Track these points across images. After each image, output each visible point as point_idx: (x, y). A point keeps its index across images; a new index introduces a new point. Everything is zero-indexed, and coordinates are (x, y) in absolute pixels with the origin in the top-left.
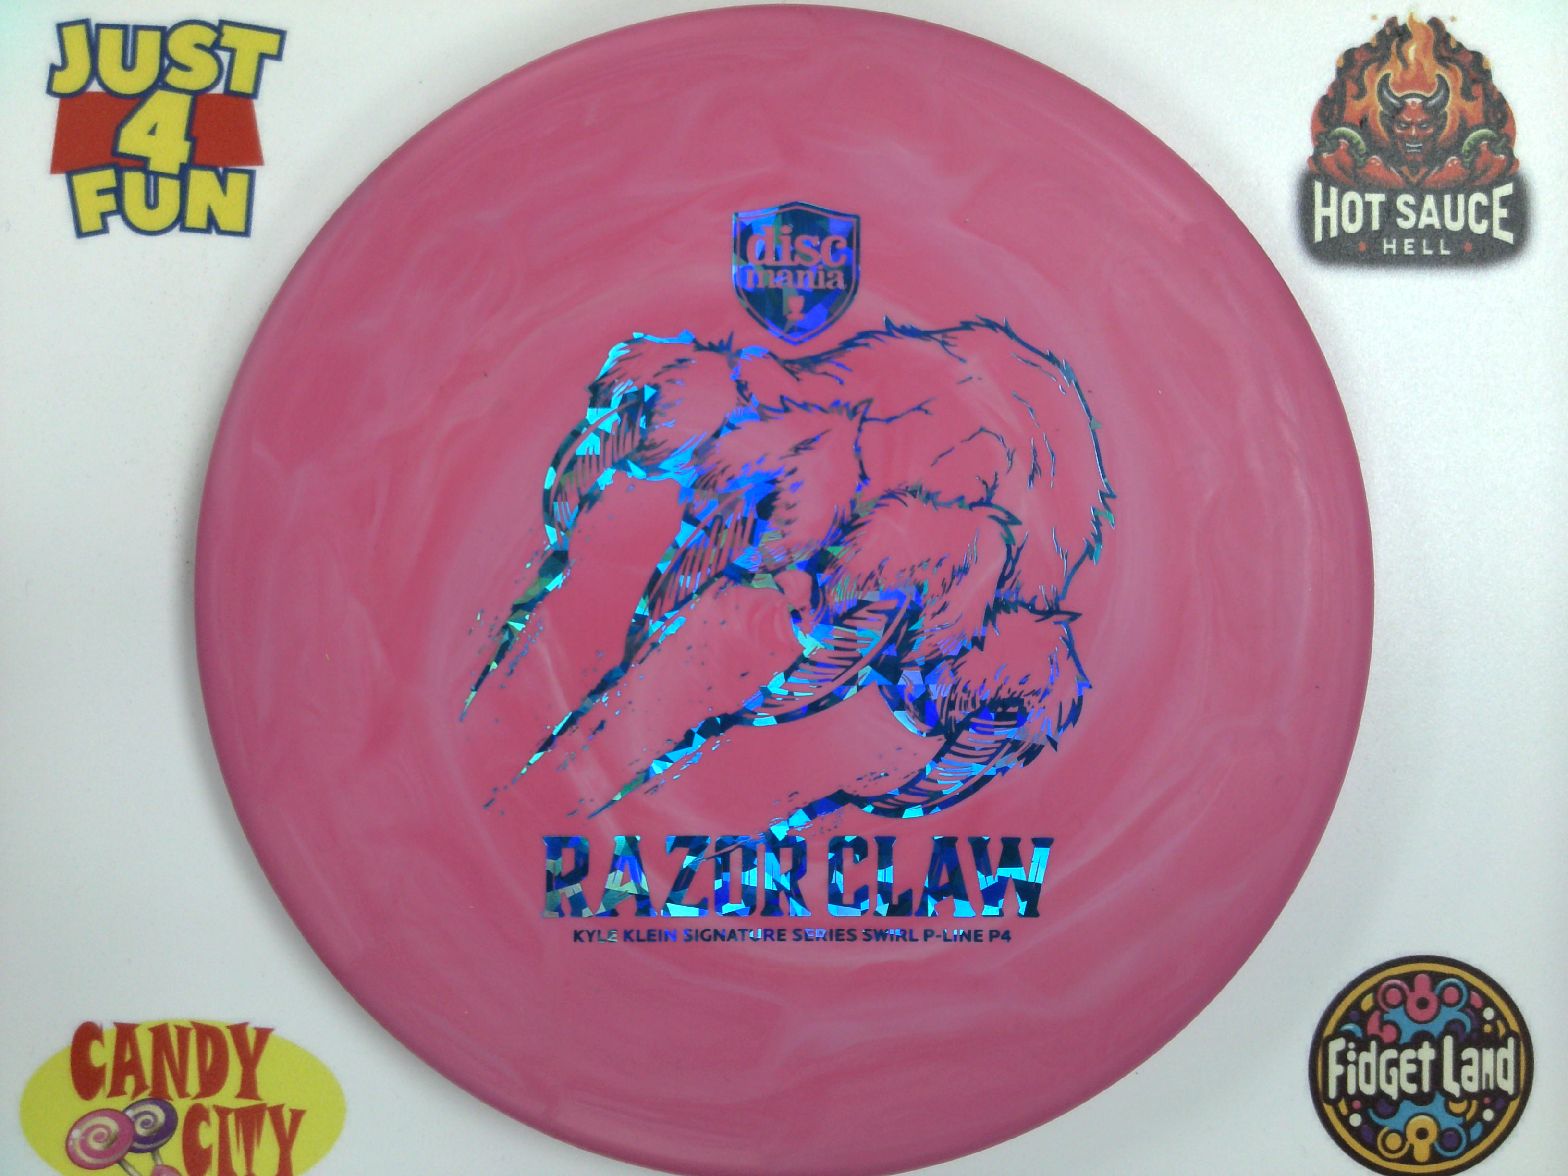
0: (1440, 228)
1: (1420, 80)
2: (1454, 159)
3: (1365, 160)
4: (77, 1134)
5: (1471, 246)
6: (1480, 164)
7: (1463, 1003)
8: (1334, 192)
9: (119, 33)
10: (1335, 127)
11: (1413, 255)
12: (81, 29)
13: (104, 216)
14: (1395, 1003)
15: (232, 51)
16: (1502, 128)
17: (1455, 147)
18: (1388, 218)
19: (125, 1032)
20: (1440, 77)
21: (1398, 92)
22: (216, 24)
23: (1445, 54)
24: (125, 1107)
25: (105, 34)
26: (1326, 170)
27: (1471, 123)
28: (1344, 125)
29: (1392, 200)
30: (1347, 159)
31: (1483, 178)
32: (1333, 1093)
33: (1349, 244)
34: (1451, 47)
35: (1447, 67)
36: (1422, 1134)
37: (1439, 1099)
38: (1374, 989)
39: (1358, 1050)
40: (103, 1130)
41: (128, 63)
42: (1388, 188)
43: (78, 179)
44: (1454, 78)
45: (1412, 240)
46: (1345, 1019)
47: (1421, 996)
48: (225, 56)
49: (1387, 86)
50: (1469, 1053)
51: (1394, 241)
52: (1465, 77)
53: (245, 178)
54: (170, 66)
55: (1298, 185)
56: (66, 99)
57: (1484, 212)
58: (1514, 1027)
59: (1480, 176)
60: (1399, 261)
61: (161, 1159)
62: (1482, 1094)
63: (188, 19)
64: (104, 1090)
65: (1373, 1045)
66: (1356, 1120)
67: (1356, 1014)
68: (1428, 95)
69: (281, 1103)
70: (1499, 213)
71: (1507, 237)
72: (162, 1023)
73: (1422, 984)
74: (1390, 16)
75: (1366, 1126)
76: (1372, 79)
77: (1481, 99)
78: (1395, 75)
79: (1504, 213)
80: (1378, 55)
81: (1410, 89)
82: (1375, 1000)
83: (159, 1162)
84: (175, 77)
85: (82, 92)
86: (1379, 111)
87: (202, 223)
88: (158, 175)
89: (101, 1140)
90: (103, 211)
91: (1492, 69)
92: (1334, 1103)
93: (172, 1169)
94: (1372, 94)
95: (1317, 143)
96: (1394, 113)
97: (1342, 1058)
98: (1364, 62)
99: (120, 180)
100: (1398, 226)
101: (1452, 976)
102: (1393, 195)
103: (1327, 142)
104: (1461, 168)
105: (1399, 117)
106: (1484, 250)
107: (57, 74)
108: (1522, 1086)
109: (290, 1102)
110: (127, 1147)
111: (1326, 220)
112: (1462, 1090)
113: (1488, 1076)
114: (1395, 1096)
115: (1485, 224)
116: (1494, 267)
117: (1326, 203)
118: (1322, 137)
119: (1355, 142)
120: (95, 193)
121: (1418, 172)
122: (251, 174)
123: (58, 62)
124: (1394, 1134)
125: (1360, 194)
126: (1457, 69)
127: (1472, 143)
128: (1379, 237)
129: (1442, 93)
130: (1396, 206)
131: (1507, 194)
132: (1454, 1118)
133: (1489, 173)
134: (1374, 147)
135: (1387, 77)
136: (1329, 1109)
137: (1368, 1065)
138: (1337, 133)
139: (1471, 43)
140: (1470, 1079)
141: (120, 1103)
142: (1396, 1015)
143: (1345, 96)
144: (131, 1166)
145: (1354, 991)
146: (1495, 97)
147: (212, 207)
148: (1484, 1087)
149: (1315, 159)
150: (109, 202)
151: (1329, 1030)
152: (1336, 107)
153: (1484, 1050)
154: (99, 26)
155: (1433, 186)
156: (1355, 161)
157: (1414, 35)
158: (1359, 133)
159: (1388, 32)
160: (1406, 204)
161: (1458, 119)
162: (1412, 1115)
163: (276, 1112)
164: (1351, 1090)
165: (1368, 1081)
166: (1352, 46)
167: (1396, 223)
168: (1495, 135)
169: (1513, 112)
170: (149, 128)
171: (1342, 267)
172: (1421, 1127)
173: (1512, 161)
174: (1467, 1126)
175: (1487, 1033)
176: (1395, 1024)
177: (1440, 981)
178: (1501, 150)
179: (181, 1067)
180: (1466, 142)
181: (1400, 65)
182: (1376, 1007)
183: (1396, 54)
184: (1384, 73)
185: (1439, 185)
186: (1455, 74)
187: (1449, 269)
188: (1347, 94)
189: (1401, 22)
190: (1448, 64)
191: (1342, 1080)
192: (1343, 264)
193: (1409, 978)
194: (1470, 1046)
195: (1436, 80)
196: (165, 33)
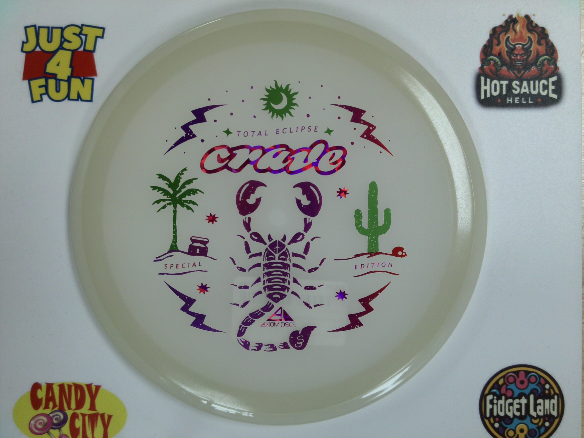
0: (529, 93)
1: (521, 38)
2: (534, 68)
3: (500, 68)
4: (33, 422)
5: (541, 100)
6: (544, 69)
7: (537, 382)
8: (488, 80)
9: (46, 30)
10: (489, 56)
11: (518, 104)
12: (33, 28)
13: (41, 95)
14: (512, 382)
15: (86, 35)
16: (553, 55)
17: (535, 63)
18: (509, 90)
19: (50, 386)
20: (529, 37)
21: (513, 43)
22: (80, 26)
23: (531, 28)
24: (49, 413)
25: (41, 29)
26: (486, 72)
27: (540, 54)
28: (493, 55)
29: (511, 83)
30: (493, 68)
31: (545, 74)
32: (488, 415)
33: (494, 100)
34: (533, 25)
35: (532, 33)
36: (522, 431)
37: (528, 418)
38: (503, 377)
39: (498, 399)
40: (42, 421)
41: (50, 41)
42: (509, 79)
43: (32, 82)
44: (534, 37)
45: (518, 98)
46: (493, 387)
47: (521, 380)
48: (83, 37)
49: (509, 41)
50: (540, 401)
51: (511, 98)
52: (538, 36)
53: (91, 81)
54: (64, 41)
55: (475, 78)
56: (28, 53)
57: (546, 87)
58: (557, 391)
59: (544, 74)
60: (513, 106)
61: (62, 431)
62: (544, 416)
63: (71, 24)
64: (42, 406)
65: (503, 397)
66: (497, 425)
67: (497, 386)
68: (524, 44)
69: (104, 412)
70: (552, 87)
71: (555, 96)
72: (62, 383)
73: (522, 376)
74: (510, 15)
75: (501, 427)
76: (503, 38)
77: (544, 45)
78: (512, 36)
79: (553, 87)
80: (505, 29)
81: (517, 41)
82: (504, 381)
83: (61, 433)
84: (66, 45)
85: (33, 51)
86: (505, 50)
87: (76, 98)
88: (60, 80)
89: (42, 424)
90: (41, 93)
91: (549, 34)
92: (489, 419)
93: (66, 436)
94: (503, 44)
95: (482, 62)
96: (511, 51)
97: (492, 402)
98: (500, 32)
99: (47, 82)
100: (512, 93)
101: (533, 372)
102: (511, 81)
103: (486, 62)
104: (537, 71)
105: (513, 52)
106: (546, 101)
107: (25, 45)
108: (560, 414)
109: (107, 412)
110: (50, 427)
111: (485, 91)
112: (537, 415)
113: (547, 410)
114: (511, 416)
115: (546, 91)
116: (550, 108)
117: (485, 84)
118: (484, 60)
119: (496, 62)
120: (38, 87)
121: (520, 72)
122: (93, 79)
123: (25, 41)
124: (511, 431)
125: (498, 81)
126: (535, 34)
127: (541, 61)
128: (505, 97)
129: (530, 43)
130: (512, 85)
131: (555, 80)
132: (534, 425)
133: (548, 73)
134: (504, 63)
135: (508, 37)
136: (486, 421)
137: (501, 405)
138: (490, 59)
139: (540, 24)
140: (540, 410)
141: (48, 411)
142: (512, 386)
143: (493, 45)
144: (52, 434)
145: (496, 377)
146: (550, 44)
147: (79, 91)
148: (545, 413)
149: (482, 68)
150: (43, 90)
151: (487, 392)
152: (489, 48)
153: (546, 400)
154: (39, 27)
155: (526, 77)
156: (496, 69)
157: (519, 21)
158: (498, 58)
159: (509, 20)
160: (516, 84)
161: (536, 53)
162: (517, 423)
163: (103, 416)
164: (495, 414)
165: (501, 411)
166: (495, 26)
167: (512, 92)
168: (550, 58)
169: (557, 49)
170: (57, 63)
171: (491, 108)
172: (521, 428)
173: (556, 68)
174: (539, 428)
175: (547, 394)
176: (511, 390)
177: (529, 374)
178: (552, 64)
179: (69, 399)
180: (539, 61)
181: (514, 32)
182: (504, 383)
183: (512, 29)
184: (507, 36)
185: (529, 77)
186: (535, 35)
187: (532, 109)
188: (494, 44)
189: (514, 17)
190: (532, 32)
191: (492, 410)
192: (492, 107)
193: (517, 373)
194: (540, 398)
195: (528, 38)
196: (62, 29)
